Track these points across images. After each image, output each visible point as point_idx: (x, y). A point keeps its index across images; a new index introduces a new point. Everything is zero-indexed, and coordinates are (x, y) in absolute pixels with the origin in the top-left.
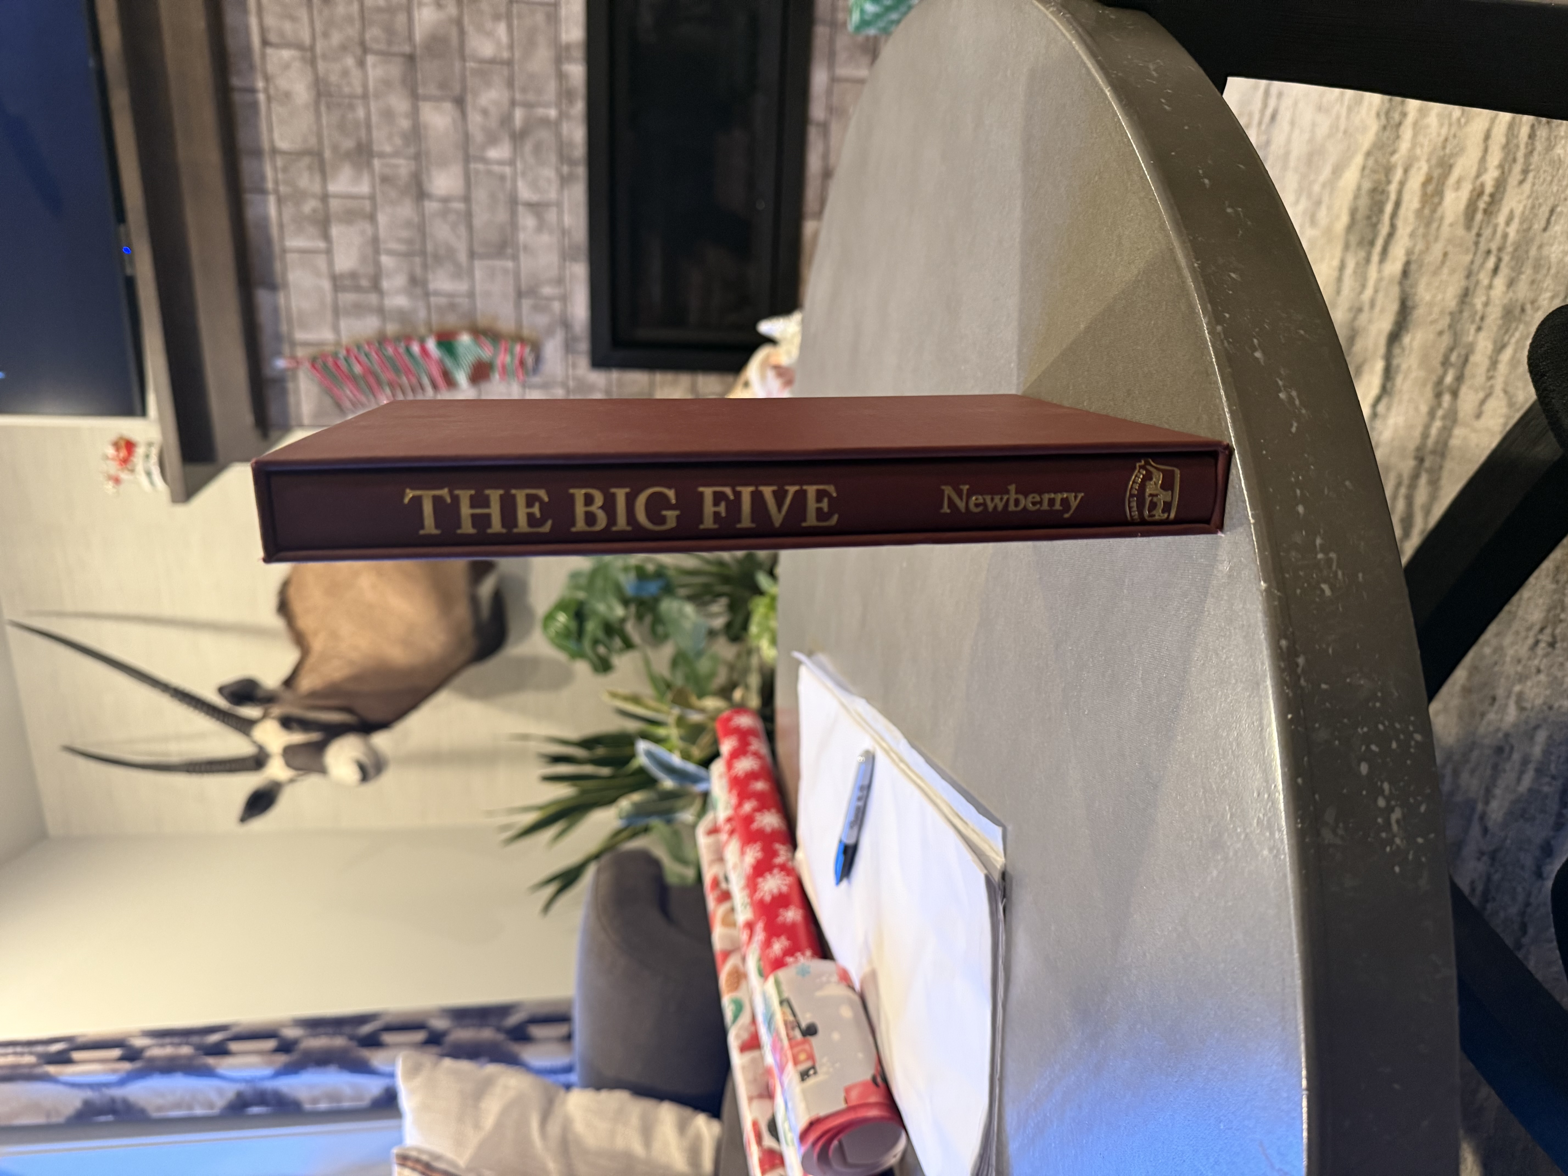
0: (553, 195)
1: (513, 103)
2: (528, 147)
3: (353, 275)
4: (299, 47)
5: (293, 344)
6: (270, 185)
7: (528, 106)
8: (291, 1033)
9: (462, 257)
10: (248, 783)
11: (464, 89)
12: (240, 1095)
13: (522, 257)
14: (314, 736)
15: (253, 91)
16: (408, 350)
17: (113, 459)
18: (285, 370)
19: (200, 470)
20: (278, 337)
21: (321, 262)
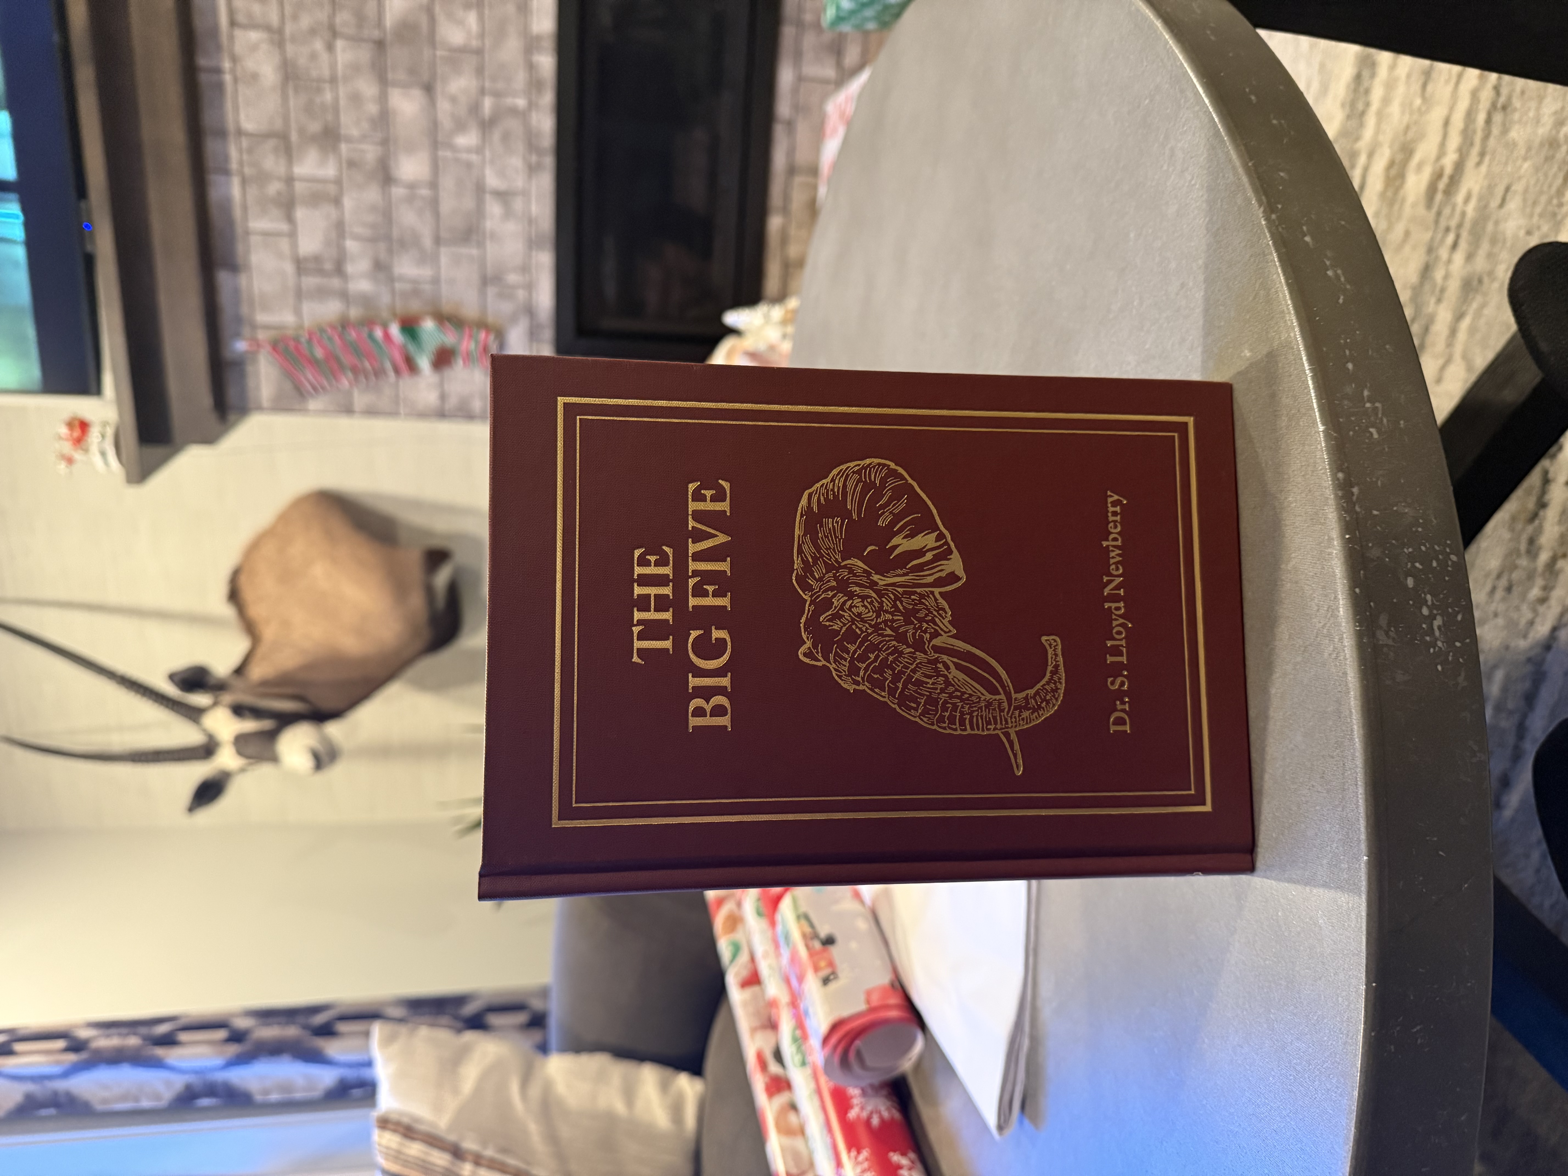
0: (519, 182)
1: (482, 92)
2: (496, 136)
3: (317, 259)
4: (268, 28)
5: (254, 326)
6: (234, 165)
7: (497, 94)
8: (242, 1023)
9: (427, 242)
10: (198, 772)
11: (433, 75)
12: (188, 1088)
13: (488, 244)
14: (266, 724)
15: (218, 71)
16: (371, 336)
17: (67, 440)
18: (246, 352)
19: (157, 451)
20: (239, 320)
21: (284, 245)
